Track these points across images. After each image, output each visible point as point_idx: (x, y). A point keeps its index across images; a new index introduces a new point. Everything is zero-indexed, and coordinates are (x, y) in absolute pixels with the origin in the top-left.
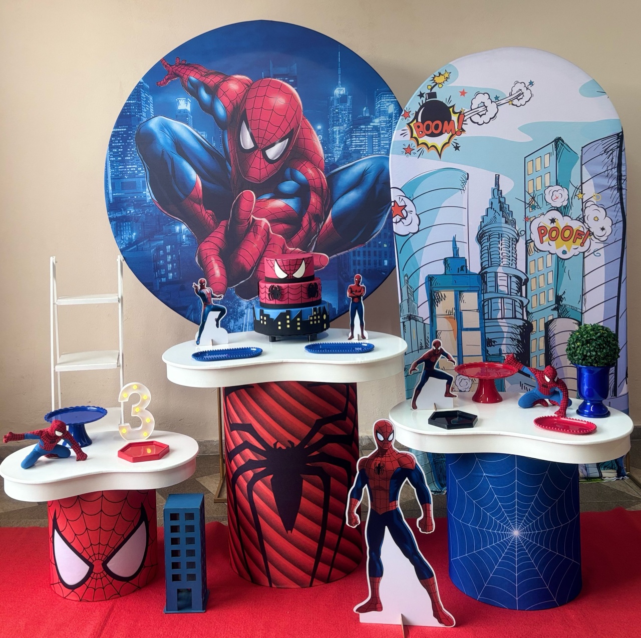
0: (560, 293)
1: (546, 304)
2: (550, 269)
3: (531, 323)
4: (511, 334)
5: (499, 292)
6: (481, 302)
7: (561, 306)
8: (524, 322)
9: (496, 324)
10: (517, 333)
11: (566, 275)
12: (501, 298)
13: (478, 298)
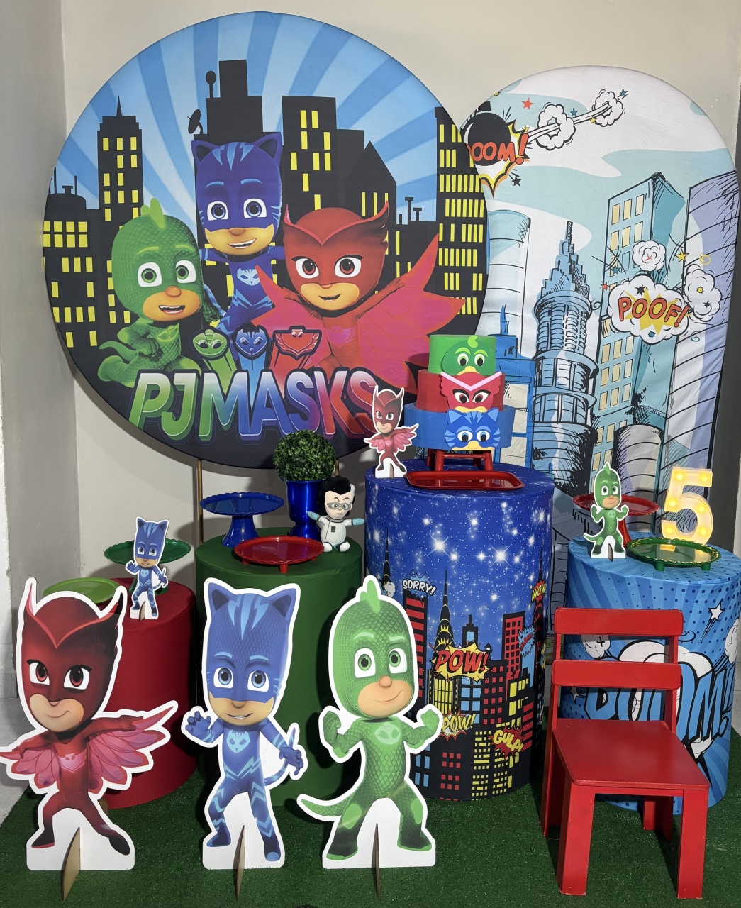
0: (639, 391)
1: (619, 406)
2: (629, 357)
3: (596, 431)
4: (567, 444)
5: (557, 386)
6: (532, 398)
7: (639, 408)
8: (587, 429)
9: (549, 429)
10: (576, 443)
11: (650, 366)
12: (559, 394)
13: (529, 392)
